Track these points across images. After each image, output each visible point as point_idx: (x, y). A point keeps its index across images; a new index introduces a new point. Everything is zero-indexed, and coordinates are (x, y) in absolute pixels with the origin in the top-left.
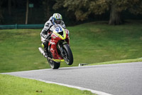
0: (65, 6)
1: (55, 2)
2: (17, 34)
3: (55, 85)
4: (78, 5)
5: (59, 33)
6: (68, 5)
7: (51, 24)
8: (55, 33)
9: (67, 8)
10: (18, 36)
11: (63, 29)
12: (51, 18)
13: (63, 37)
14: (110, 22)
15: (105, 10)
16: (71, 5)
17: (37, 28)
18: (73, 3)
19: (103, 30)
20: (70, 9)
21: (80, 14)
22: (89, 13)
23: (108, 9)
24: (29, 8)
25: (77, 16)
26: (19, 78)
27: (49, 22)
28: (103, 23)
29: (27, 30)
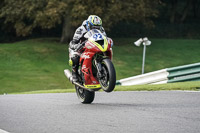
4: (20, 15)
7: (84, 31)
12: (85, 23)
13: (103, 48)
14: (62, 38)
15: (56, 23)
16: (10, 15)
18: (13, 12)
19: (52, 50)
20: (8, 19)
21: (21, 28)
22: (34, 26)
23: (60, 22)
25: (18, 31)
27: (82, 27)
28: (52, 41)
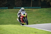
3: (42, 30)
5: (24, 14)
7: (21, 11)
8: (22, 14)
11: (25, 13)
13: (25, 16)
26: (28, 27)
29: (31, 9)
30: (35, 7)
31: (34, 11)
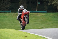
0: (53, 4)
1: (49, 2)
2: (32, 15)
6: (54, 4)
9: (53, 5)
10: (33, 16)
17: (41, 13)
24: (38, 4)
30: (41, 11)
31: (39, 15)
